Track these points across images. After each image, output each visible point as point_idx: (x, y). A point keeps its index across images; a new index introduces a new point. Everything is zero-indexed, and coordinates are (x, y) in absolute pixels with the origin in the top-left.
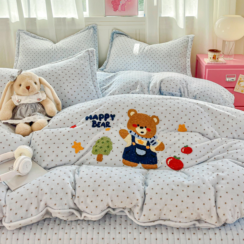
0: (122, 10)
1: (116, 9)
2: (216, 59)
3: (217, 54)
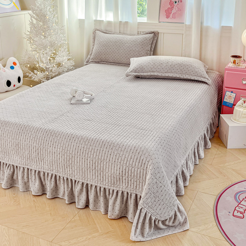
0: (173, 17)
1: (168, 17)
2: (236, 64)
3: (237, 59)
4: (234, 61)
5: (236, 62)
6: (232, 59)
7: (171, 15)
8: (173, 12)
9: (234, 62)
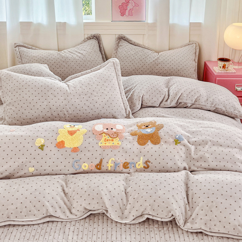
3: (226, 63)
4: (224, 65)
5: (226, 66)
6: (221, 64)
7: (127, 11)
8: (128, 9)
9: (223, 67)
